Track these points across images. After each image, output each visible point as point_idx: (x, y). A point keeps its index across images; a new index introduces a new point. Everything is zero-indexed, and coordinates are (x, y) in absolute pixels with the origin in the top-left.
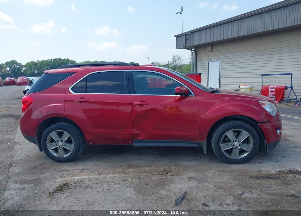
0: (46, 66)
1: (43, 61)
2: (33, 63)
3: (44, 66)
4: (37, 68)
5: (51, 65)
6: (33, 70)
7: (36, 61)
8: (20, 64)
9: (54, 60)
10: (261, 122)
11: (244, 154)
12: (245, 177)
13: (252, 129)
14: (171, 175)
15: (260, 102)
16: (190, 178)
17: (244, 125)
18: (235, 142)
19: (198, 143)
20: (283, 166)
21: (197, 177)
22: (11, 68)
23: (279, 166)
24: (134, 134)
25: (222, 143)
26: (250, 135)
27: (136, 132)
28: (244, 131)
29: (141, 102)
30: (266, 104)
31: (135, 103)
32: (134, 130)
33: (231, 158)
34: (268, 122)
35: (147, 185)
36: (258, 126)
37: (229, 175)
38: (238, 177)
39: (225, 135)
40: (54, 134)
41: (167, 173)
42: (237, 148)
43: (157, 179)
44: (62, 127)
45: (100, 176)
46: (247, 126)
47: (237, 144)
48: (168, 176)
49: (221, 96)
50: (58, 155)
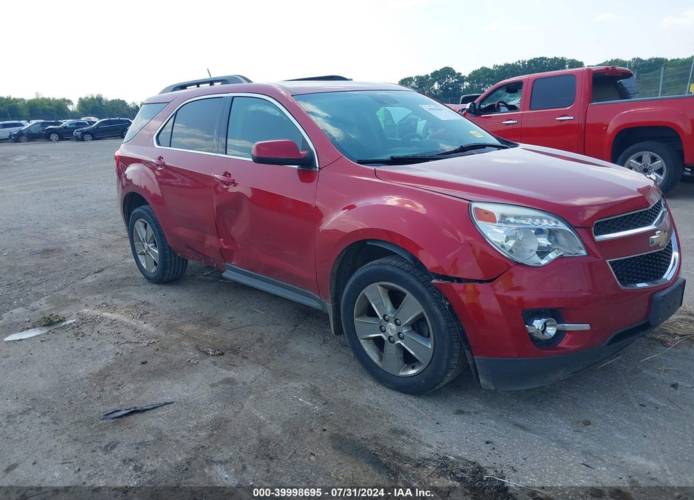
2: (485, 71)
6: (484, 86)
8: (459, 75)
10: (445, 278)
11: (413, 368)
12: (324, 430)
13: (427, 295)
14: (213, 362)
15: (476, 209)
16: (229, 381)
17: (404, 275)
18: (387, 321)
19: (321, 303)
20: (494, 449)
21: (244, 383)
22: (442, 84)
23: (487, 443)
24: (221, 249)
25: (360, 315)
26: (425, 313)
27: (224, 246)
28: (409, 294)
29: (226, 174)
30: (498, 219)
31: (215, 176)
32: (221, 240)
33: (380, 365)
34: (488, 281)
35: (143, 363)
36: (436, 287)
37: (306, 409)
38: (311, 422)
39: (362, 293)
40: (139, 225)
41: (219, 355)
42: (393, 342)
43: (182, 360)
44: (144, 215)
45: (133, 323)
46: (413, 280)
47: (391, 328)
48: (208, 361)
49: (375, 174)
50: (147, 267)
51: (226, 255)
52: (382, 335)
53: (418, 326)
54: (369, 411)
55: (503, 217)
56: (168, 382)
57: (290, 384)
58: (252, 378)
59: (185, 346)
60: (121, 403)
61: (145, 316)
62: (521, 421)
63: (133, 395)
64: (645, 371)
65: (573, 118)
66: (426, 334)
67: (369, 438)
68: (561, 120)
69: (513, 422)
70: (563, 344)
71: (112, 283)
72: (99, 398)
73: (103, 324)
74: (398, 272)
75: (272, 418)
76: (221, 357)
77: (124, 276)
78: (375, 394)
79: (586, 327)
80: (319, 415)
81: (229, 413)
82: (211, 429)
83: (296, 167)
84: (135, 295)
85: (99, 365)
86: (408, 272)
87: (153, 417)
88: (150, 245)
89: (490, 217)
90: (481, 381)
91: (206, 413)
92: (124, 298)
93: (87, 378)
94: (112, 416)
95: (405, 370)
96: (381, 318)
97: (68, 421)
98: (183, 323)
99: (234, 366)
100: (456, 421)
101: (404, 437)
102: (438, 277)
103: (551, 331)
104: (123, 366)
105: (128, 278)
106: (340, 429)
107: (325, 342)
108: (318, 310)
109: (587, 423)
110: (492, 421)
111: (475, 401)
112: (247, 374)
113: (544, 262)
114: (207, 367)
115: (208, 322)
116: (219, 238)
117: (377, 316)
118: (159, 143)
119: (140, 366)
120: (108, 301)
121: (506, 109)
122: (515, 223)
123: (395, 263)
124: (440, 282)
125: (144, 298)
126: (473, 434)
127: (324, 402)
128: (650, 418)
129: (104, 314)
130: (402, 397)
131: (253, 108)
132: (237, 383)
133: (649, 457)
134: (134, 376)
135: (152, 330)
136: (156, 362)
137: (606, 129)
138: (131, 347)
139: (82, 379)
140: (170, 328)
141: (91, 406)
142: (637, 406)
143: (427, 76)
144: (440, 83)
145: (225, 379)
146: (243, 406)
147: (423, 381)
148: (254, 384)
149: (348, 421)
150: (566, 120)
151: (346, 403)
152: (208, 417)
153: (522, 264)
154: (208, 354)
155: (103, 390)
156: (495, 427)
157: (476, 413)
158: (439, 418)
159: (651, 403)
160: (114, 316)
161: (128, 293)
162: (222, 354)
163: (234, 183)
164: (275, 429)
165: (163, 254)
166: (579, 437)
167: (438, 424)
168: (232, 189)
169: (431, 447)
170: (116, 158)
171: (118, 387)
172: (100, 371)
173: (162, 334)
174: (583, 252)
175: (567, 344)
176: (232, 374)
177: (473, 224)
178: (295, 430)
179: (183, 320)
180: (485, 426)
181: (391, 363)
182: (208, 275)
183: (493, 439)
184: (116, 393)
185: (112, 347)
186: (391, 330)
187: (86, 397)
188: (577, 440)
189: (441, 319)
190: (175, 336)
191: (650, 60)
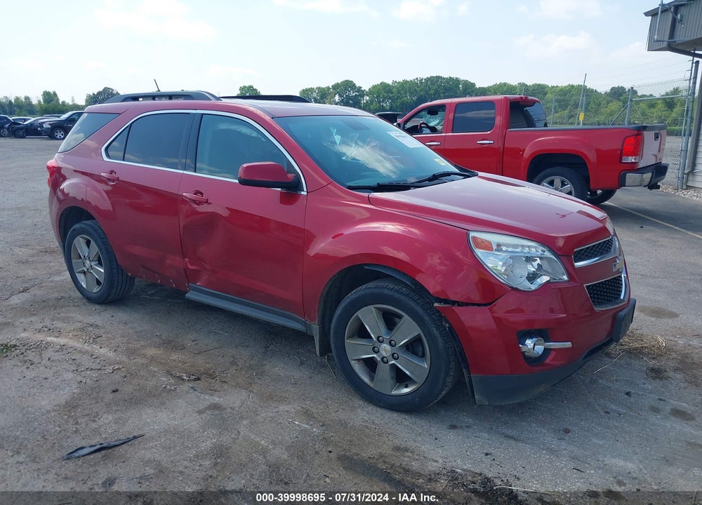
0: (408, 94)
1: (405, 82)
2: (384, 86)
3: (406, 93)
4: (390, 98)
5: (421, 91)
6: (383, 101)
7: (390, 83)
8: (359, 89)
9: (428, 79)
11: (406, 387)
12: (330, 452)
13: (426, 318)
14: (192, 388)
15: (473, 237)
16: (215, 407)
17: (403, 298)
18: (382, 342)
19: (305, 324)
20: (494, 460)
21: (233, 409)
22: (343, 96)
23: (487, 454)
24: (186, 270)
25: (351, 337)
26: (422, 335)
27: (189, 265)
28: (406, 317)
29: (197, 193)
30: (495, 247)
31: (184, 194)
32: (187, 260)
33: (372, 385)
34: (485, 305)
35: (114, 391)
36: (438, 310)
37: (304, 432)
38: (314, 445)
39: (355, 315)
40: (80, 242)
41: (195, 380)
42: (387, 362)
43: (156, 386)
44: (87, 230)
45: (86, 347)
46: (412, 304)
47: (385, 349)
48: (186, 387)
49: (370, 201)
50: (87, 286)
51: (191, 276)
52: (375, 356)
53: (413, 347)
54: (367, 431)
55: (499, 245)
56: (149, 411)
57: (281, 408)
58: (238, 403)
59: (155, 372)
60: (104, 436)
61: (99, 340)
62: (510, 432)
63: (115, 427)
64: (600, 381)
65: (492, 142)
66: (420, 353)
67: (376, 457)
68: (481, 144)
69: (503, 434)
70: (548, 361)
71: (45, 304)
72: (76, 432)
73: (50, 350)
74: (397, 295)
75: (273, 443)
76: (198, 382)
77: (56, 295)
78: (368, 413)
79: (568, 344)
80: (321, 438)
81: (226, 439)
82: (214, 457)
83: (280, 189)
84: (79, 317)
85: (64, 395)
86: (407, 295)
87: (145, 449)
88: (93, 264)
89: (487, 246)
90: (476, 397)
91: (203, 442)
92: (65, 320)
93: (55, 411)
94: (76, 454)
95: (398, 388)
96: (375, 340)
97: (49, 458)
98: (143, 347)
99: (216, 391)
100: (451, 435)
101: (409, 454)
102: (439, 300)
103: (540, 349)
104: (92, 396)
105: (62, 297)
106: (345, 449)
107: (302, 363)
108: (300, 331)
109: (567, 431)
110: (485, 434)
111: (464, 415)
112: (233, 399)
113: (533, 287)
114: (187, 393)
115: (170, 345)
116: (184, 257)
117: (371, 338)
118: (108, 156)
119: (111, 395)
120: (48, 323)
121: (428, 131)
122: (507, 251)
123: (392, 287)
124: (442, 305)
125: (91, 320)
126: (471, 447)
127: (321, 424)
128: (616, 424)
129: (49, 339)
130: (395, 415)
131: (223, 126)
132: (225, 409)
133: (625, 459)
134: (108, 405)
135: (111, 354)
136: (127, 389)
137: (523, 154)
138: (95, 374)
139: (49, 412)
140: (131, 353)
141: (70, 441)
142: (602, 413)
143: (328, 88)
144: (340, 96)
145: (211, 405)
146: (239, 432)
147: (417, 399)
148: (242, 408)
149: (351, 442)
150: (486, 144)
151: (344, 424)
152: (206, 445)
153: (516, 289)
154: (183, 379)
155: (77, 423)
156: (488, 439)
157: (468, 427)
158: (436, 433)
159: (612, 410)
160: (62, 341)
161: (68, 315)
162: (199, 379)
163: (207, 202)
164: (280, 454)
165: (110, 274)
166: (563, 445)
167: (436, 439)
168: (203, 208)
169: (436, 461)
170: (49, 168)
171: (95, 417)
172: (66, 402)
173: (124, 359)
174: (565, 278)
175: (552, 361)
176: (216, 399)
177: (472, 251)
178: (301, 453)
179: (142, 343)
180: (480, 439)
181: (383, 383)
182: (153, 294)
183: (490, 451)
184: (94, 425)
185: (71, 375)
186: (385, 350)
187: (60, 432)
188: (563, 447)
189: (440, 340)
190: (140, 360)
191: (534, 85)
